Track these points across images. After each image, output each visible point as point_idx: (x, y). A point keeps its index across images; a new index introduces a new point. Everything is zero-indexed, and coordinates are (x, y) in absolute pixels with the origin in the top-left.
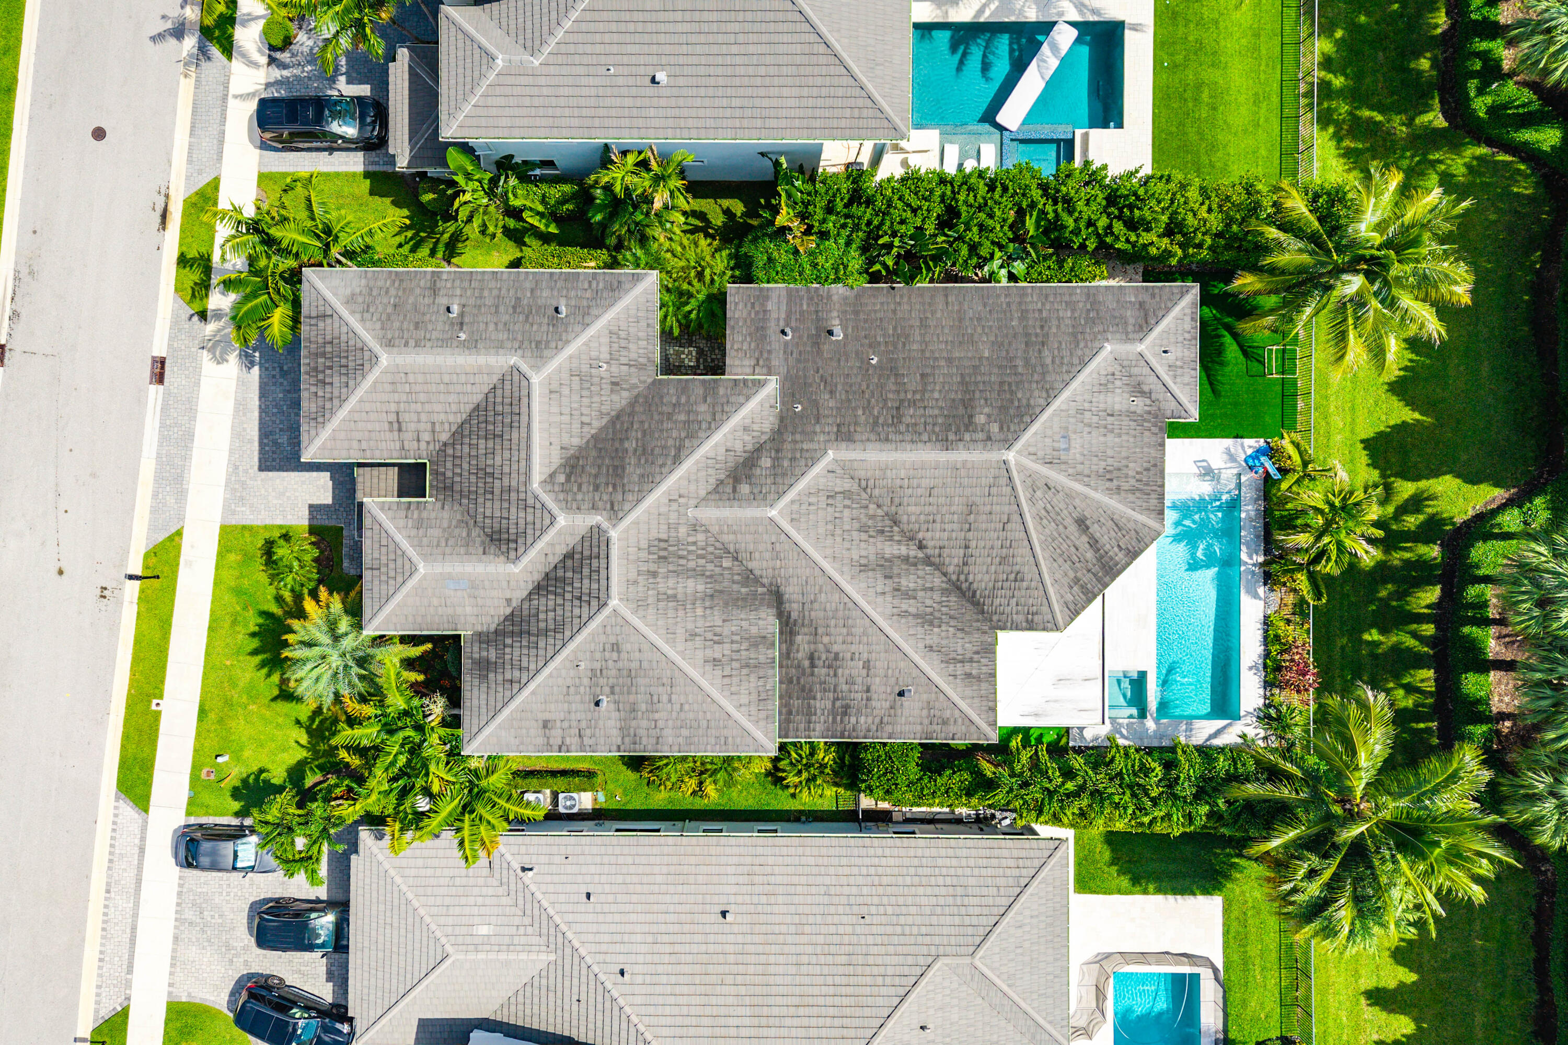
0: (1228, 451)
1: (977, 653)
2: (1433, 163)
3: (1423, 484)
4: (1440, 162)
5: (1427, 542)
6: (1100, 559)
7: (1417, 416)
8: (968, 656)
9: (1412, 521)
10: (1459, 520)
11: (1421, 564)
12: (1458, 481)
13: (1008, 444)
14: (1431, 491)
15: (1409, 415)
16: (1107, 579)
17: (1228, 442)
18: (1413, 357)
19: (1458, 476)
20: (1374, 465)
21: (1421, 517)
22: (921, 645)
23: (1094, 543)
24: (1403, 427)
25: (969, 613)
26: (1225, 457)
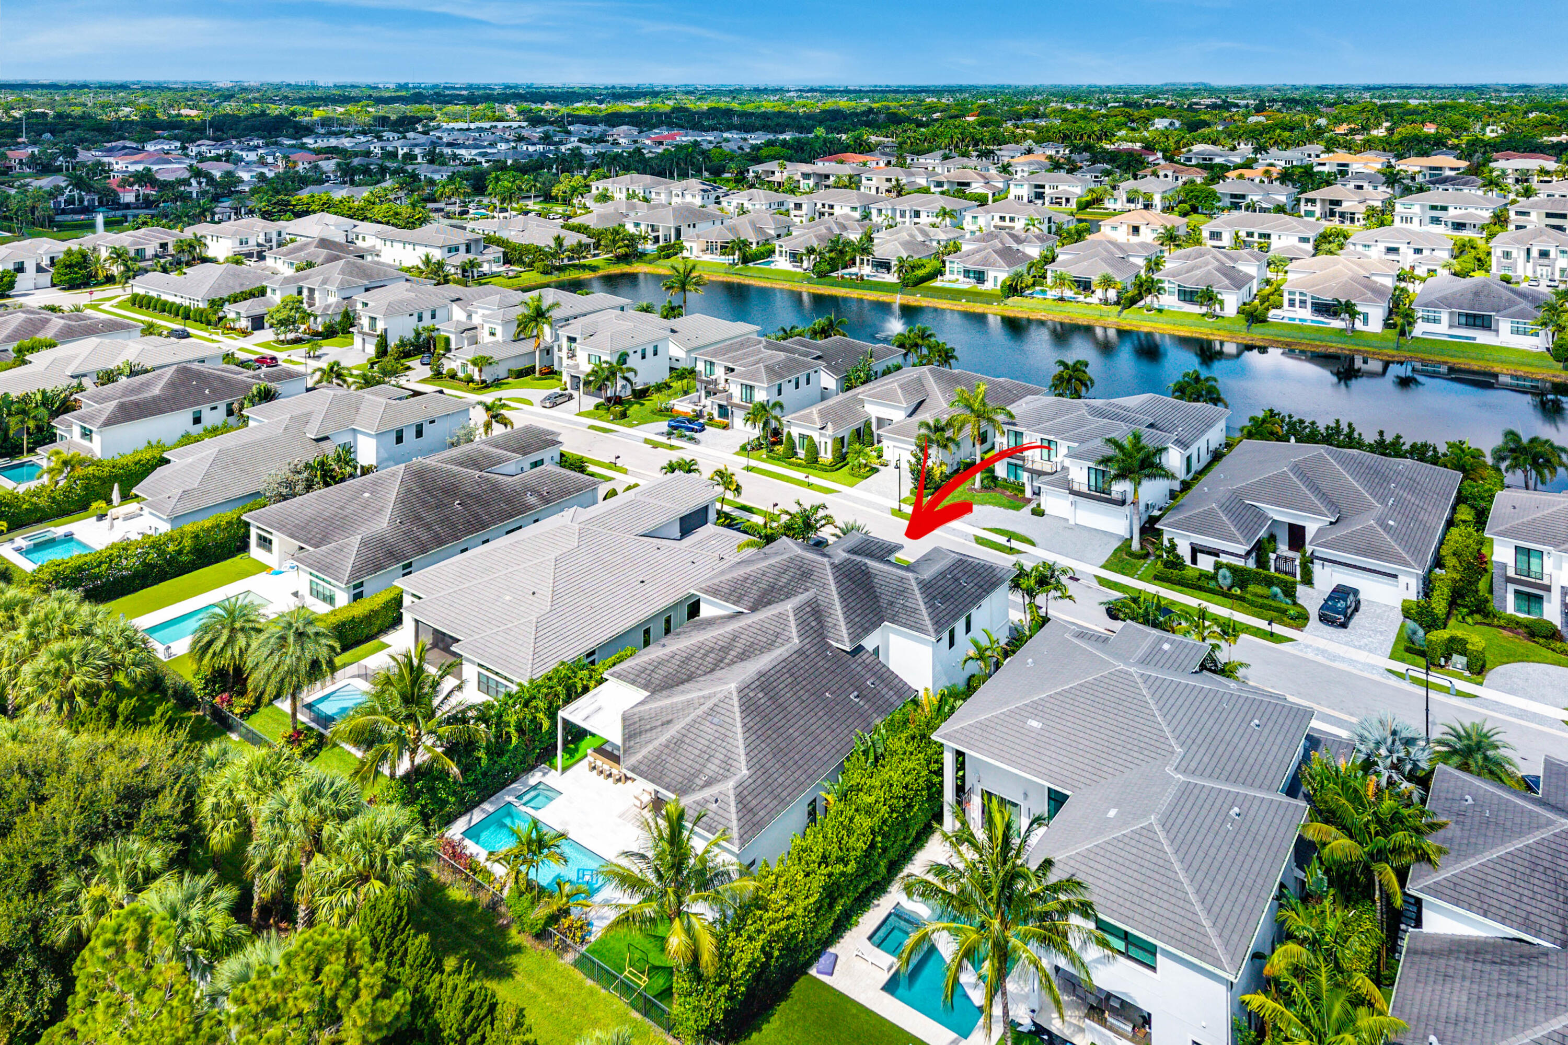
13: (739, 691)
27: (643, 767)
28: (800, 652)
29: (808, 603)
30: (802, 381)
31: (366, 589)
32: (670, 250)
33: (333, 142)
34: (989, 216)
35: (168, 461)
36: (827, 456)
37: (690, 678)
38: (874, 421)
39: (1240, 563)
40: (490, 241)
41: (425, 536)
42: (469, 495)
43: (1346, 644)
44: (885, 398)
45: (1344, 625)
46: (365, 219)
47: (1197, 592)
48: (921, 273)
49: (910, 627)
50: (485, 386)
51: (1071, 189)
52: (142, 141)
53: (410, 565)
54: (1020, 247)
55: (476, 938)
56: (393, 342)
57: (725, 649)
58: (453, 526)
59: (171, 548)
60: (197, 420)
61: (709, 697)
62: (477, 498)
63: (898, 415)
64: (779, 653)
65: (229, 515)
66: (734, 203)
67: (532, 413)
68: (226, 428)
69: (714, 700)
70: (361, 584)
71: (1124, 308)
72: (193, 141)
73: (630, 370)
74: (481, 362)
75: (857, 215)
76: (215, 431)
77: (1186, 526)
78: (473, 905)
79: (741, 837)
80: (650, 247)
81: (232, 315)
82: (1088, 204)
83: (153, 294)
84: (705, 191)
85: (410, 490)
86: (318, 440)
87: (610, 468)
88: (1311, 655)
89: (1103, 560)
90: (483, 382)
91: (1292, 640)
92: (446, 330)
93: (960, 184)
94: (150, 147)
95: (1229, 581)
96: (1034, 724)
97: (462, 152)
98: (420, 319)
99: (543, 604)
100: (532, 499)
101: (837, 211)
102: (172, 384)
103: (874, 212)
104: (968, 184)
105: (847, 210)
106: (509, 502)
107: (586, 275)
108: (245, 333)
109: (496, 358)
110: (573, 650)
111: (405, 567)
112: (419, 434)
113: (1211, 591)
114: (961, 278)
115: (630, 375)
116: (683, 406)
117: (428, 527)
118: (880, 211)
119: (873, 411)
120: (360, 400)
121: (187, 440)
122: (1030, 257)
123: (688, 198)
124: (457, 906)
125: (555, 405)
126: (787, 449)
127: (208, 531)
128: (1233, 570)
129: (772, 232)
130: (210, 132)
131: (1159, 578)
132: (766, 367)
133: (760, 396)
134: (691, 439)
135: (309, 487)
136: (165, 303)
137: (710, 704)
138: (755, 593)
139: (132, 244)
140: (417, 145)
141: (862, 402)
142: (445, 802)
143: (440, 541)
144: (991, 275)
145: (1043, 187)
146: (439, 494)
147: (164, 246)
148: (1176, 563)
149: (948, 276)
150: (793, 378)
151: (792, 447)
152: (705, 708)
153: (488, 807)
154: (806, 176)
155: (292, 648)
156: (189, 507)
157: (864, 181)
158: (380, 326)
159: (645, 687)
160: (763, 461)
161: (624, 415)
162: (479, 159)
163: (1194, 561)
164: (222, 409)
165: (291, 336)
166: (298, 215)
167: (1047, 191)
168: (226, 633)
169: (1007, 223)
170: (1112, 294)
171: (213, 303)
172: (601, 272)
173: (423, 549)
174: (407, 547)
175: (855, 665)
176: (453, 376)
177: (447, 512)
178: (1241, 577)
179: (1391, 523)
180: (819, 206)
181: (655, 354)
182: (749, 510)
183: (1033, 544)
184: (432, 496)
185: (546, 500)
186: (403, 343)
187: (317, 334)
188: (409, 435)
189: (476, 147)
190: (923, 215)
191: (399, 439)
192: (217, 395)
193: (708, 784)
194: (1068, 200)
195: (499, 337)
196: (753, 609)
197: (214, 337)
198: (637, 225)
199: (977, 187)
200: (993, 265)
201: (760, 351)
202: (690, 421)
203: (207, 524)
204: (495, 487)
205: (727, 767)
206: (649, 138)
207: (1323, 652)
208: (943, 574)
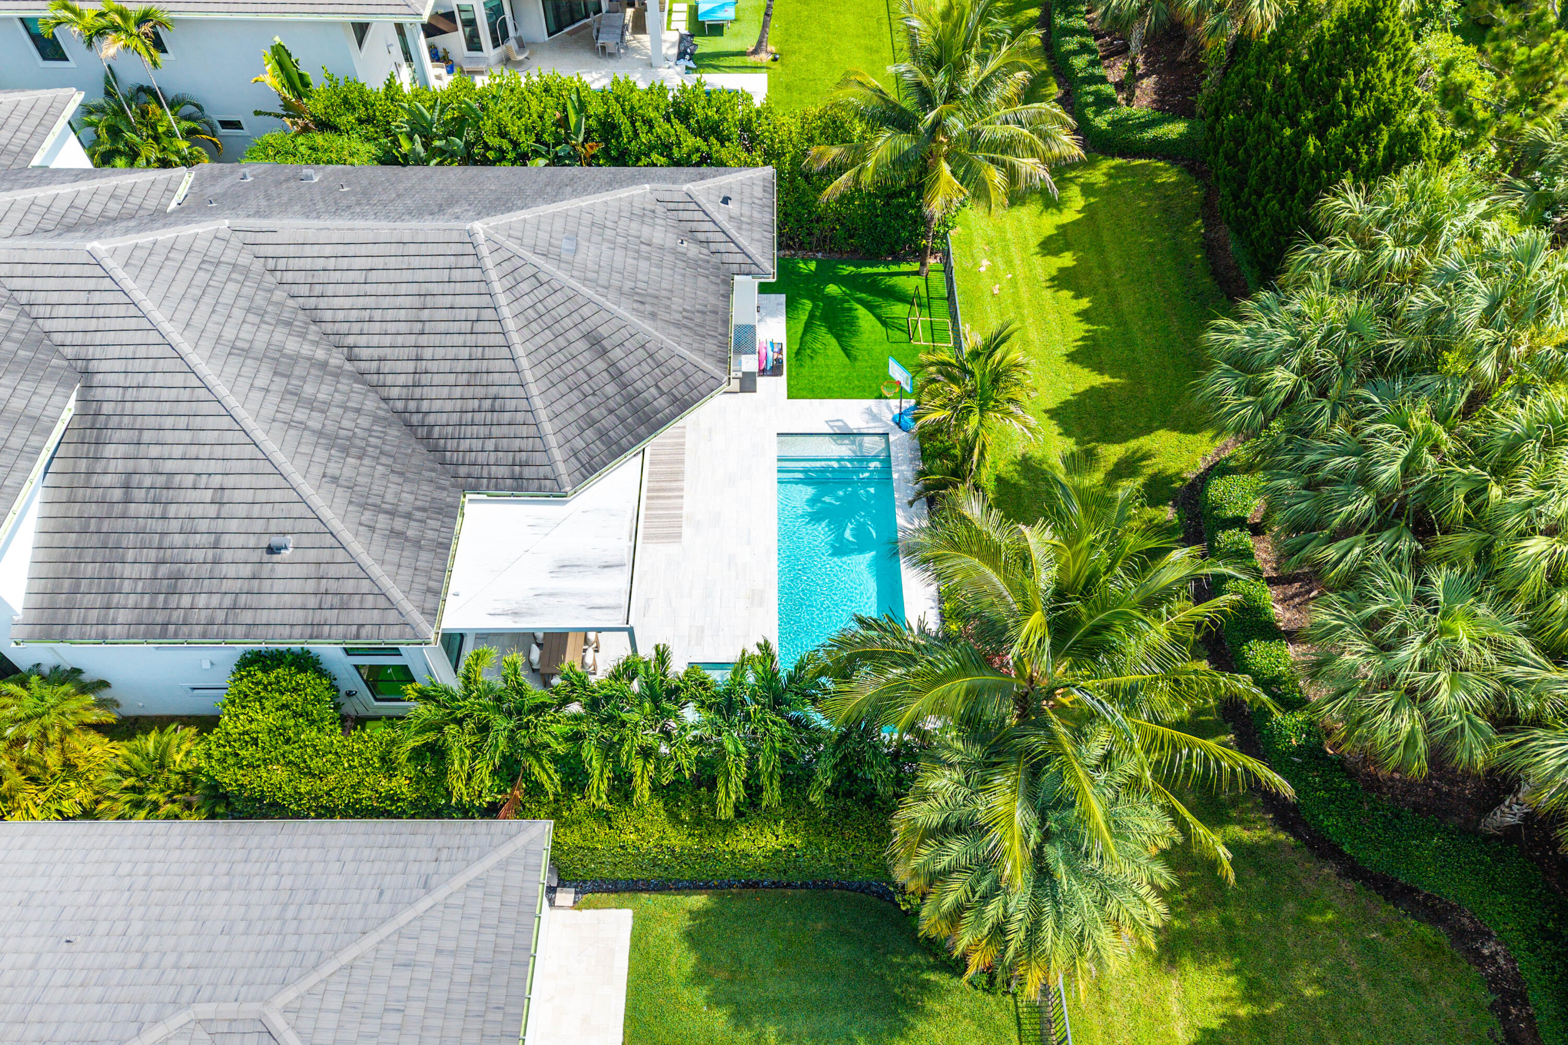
0: (869, 411)
1: (423, 509)
2: (1071, 180)
3: (1133, 444)
4: (1077, 177)
5: (1155, 504)
6: (629, 399)
7: (1107, 379)
8: (403, 508)
9: (1129, 486)
10: (1190, 475)
11: (1156, 530)
12: (1175, 434)
14: (1145, 449)
15: (1097, 380)
16: (642, 430)
17: (871, 403)
18: (1087, 327)
19: (1174, 429)
20: (1067, 433)
21: (1140, 480)
22: (316, 470)
23: (616, 374)
24: (1092, 391)
25: (419, 455)
26: (866, 416)
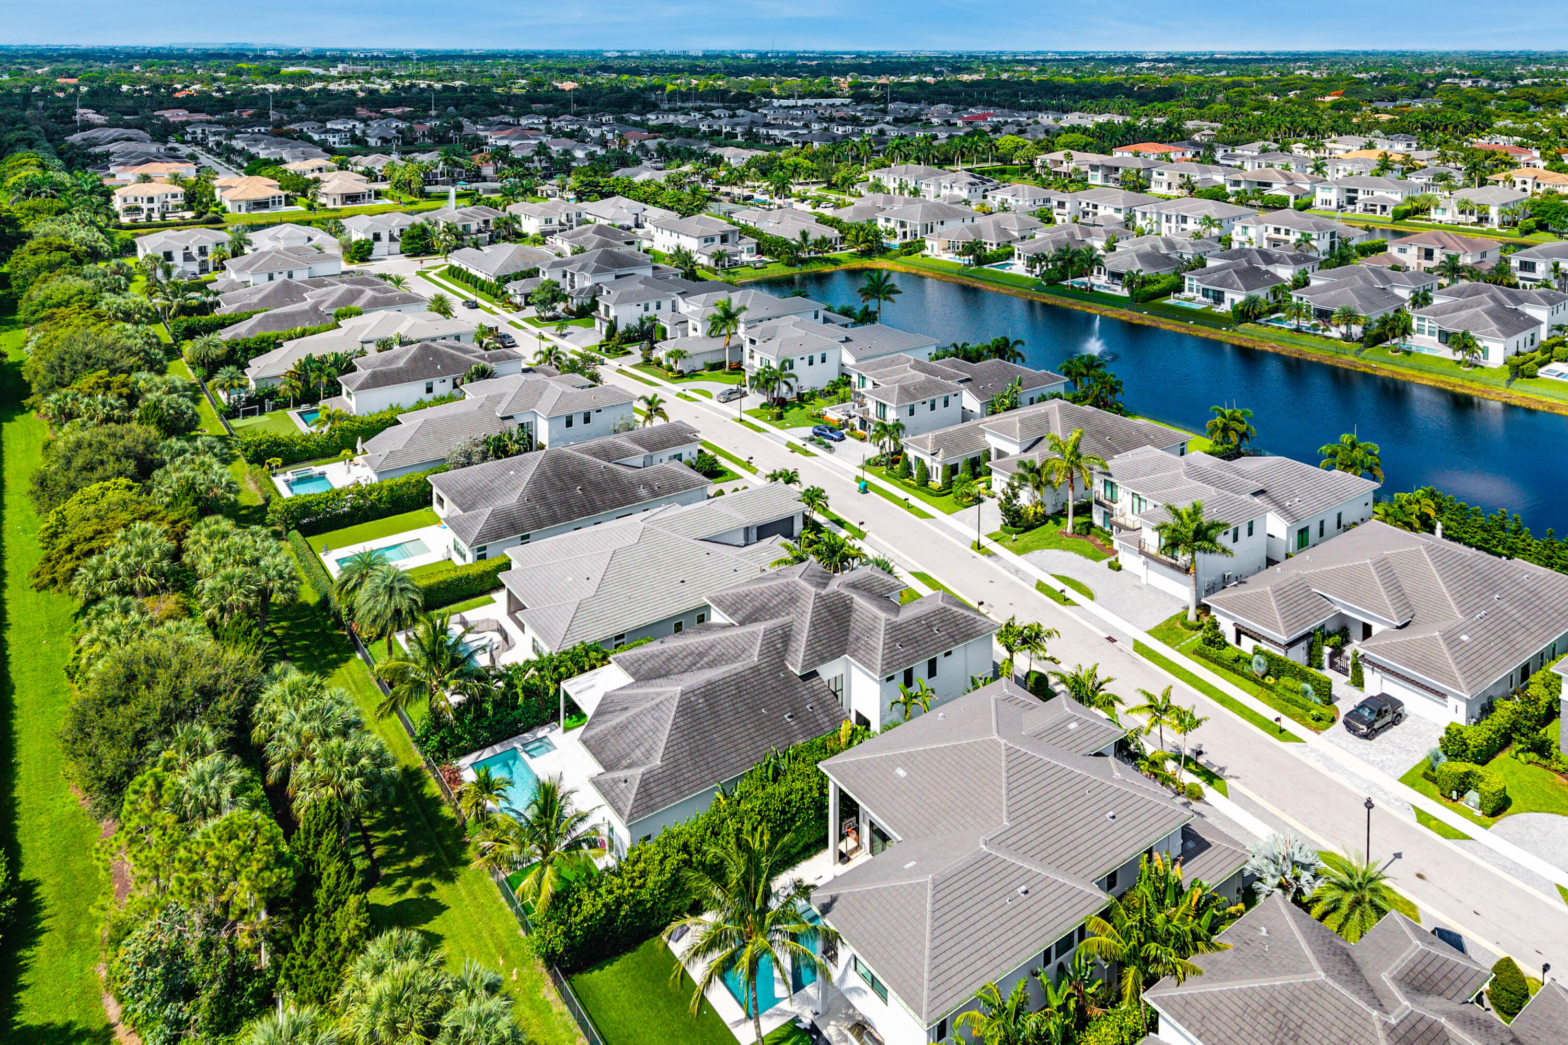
5: (388, 875)
9: (399, 882)
11: (388, 865)
13: (683, 694)
21: (397, 885)
27: (592, 742)
28: (755, 670)
29: (782, 627)
30: (940, 404)
31: (488, 552)
32: (913, 247)
33: (671, 118)
34: (1262, 227)
35: (397, 422)
36: (937, 481)
37: (667, 675)
38: (993, 451)
39: (1279, 653)
40: (746, 231)
41: (543, 513)
42: (591, 483)
43: (1360, 756)
44: (1004, 431)
45: (1366, 736)
46: (655, 203)
47: (1230, 674)
48: (1156, 287)
49: (864, 663)
50: (681, 375)
51: (1390, 196)
52: (518, 115)
53: (528, 536)
54: (1271, 268)
55: (446, 848)
56: (621, 328)
57: (701, 655)
58: (569, 508)
59: (374, 496)
60: (429, 390)
61: (658, 694)
62: (596, 485)
63: (1013, 450)
64: (737, 666)
65: (417, 475)
66: (999, 198)
67: (708, 406)
68: (451, 399)
69: (662, 698)
70: (485, 548)
71: (1367, 346)
72: (556, 116)
73: (792, 376)
74: (679, 355)
75: (1121, 217)
76: (442, 400)
77: (1232, 606)
78: (453, 821)
79: (631, 815)
80: (896, 242)
81: (511, 292)
82: (1407, 214)
83: (464, 267)
84: (971, 184)
85: (544, 473)
86: (503, 419)
87: (744, 467)
88: (1311, 761)
89: (1152, 625)
90: (680, 372)
91: (1300, 740)
92: (665, 322)
93: (1259, 184)
94: (524, 121)
95: (1263, 669)
96: (901, 772)
97: (775, 132)
98: (646, 309)
99: (590, 590)
100: (643, 492)
101: (1101, 211)
102: (414, 359)
103: (1139, 215)
104: (1269, 185)
105: (1110, 211)
106: (623, 492)
107: (827, 269)
108: (518, 308)
109: (690, 352)
110: (595, 633)
111: (523, 538)
112: (587, 420)
113: (1244, 675)
114: (1200, 297)
115: (791, 381)
116: (834, 414)
117: (549, 506)
118: (1144, 214)
119: (994, 442)
120: (545, 386)
121: (420, 405)
122: (1279, 279)
123: (956, 191)
124: (443, 819)
125: (728, 400)
126: (903, 469)
127: (401, 486)
128: (1271, 658)
129: (1016, 234)
130: (574, 108)
131: (1199, 654)
132: (901, 387)
133: (891, 416)
134: (829, 448)
135: (484, 458)
136: (469, 275)
137: (657, 701)
138: (749, 609)
139: (462, 220)
140: (738, 124)
141: (983, 432)
142: (461, 738)
143: (554, 520)
144: (1228, 296)
145: (1356, 191)
146: (567, 479)
147: (486, 222)
148: (1215, 640)
149: (1187, 294)
150: (928, 400)
151: (908, 466)
152: (654, 703)
153: (498, 748)
154: (1094, 168)
155: (383, 598)
156: (392, 465)
157: (1155, 175)
158: (612, 313)
159: (633, 675)
160: (881, 477)
161: (780, 417)
162: (789, 139)
163: (1238, 641)
164: (449, 383)
165: (550, 314)
166: (604, 196)
167: (1360, 195)
168: (356, 576)
169: (1282, 236)
170: (1357, 330)
171: (498, 279)
172: (843, 266)
173: (539, 524)
174: (527, 522)
175: (802, 689)
176: (659, 364)
177: (568, 495)
178: (1276, 668)
179: (1465, 638)
180: (1084, 205)
181: (823, 361)
182: (840, 523)
183: (1091, 597)
184: (561, 480)
185: (655, 494)
186: (629, 330)
187: (571, 313)
188: (578, 421)
189: (789, 127)
190: (1190, 221)
191: (569, 423)
192: (446, 371)
193: (629, 766)
194: (1384, 208)
195: (699, 333)
196: (742, 624)
197: (495, 309)
198: (888, 220)
199: (1278, 189)
200: (1230, 286)
201: (905, 371)
202: (831, 430)
203: (401, 480)
204: (615, 478)
205: (648, 755)
206: (961, 118)
207: (1326, 759)
208: (918, 620)
